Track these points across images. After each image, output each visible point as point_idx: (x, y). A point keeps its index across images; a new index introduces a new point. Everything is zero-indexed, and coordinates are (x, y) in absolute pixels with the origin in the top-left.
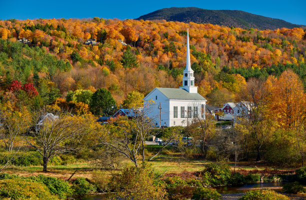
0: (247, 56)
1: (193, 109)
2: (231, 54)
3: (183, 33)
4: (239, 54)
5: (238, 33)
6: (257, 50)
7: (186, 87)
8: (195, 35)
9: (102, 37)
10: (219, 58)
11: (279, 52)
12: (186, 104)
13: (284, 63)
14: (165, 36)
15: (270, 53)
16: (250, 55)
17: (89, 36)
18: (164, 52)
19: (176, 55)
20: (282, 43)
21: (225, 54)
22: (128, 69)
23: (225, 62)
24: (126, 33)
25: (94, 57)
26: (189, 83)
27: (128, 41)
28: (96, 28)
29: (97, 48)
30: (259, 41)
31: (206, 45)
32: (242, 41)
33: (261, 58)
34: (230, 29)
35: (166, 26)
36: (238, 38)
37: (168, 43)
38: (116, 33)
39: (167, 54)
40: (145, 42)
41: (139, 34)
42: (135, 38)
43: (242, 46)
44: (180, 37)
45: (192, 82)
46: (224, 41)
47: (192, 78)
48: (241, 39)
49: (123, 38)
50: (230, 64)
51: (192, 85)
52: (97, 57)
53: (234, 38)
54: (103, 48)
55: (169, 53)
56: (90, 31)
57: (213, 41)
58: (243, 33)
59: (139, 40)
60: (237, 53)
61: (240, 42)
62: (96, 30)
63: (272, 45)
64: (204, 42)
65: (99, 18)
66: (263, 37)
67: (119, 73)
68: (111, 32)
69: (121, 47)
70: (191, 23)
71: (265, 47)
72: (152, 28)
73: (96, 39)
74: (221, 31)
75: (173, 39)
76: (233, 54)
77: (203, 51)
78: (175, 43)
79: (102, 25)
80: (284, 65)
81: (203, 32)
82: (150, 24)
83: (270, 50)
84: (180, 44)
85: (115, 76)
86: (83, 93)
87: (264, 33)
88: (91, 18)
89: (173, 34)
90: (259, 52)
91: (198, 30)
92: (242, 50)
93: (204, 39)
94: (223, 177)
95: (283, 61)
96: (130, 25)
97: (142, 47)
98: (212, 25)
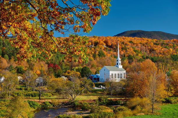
0: (158, 51)
1: (120, 74)
2: (151, 50)
3: (130, 42)
4: (154, 51)
5: (154, 41)
6: (162, 49)
7: (117, 66)
8: (136, 43)
9: (96, 44)
10: (145, 52)
11: (171, 50)
12: (117, 73)
13: (173, 54)
14: (123, 43)
15: (167, 50)
16: (159, 51)
17: (90, 44)
18: (122, 50)
19: (127, 51)
20: (173, 46)
21: (148, 50)
22: (101, 58)
23: (148, 54)
24: (106, 42)
25: (91, 52)
26: (119, 64)
27: (107, 45)
28: (94, 40)
29: (93, 49)
30: (163, 45)
31: (140, 47)
32: (156, 45)
33: (163, 52)
34: (152, 40)
35: (124, 39)
36: (154, 44)
37: (123, 46)
38: (102, 42)
39: (123, 51)
40: (114, 46)
41: (112, 42)
42: (110, 44)
43: (156, 47)
44: (129, 43)
45: (120, 63)
46: (148, 45)
47: (120, 62)
48: (155, 44)
49: (105, 44)
50: (150, 55)
51: (120, 64)
52: (93, 53)
53: (153, 44)
54: (96, 49)
55: (124, 50)
56: (91, 41)
57: (143, 45)
58: (157, 41)
59: (112, 45)
60: (153, 50)
61: (155, 45)
62: (94, 41)
63: (169, 46)
64: (140, 45)
65: (95, 36)
66: (165, 43)
67: (97, 59)
68: (100, 42)
69: (104, 48)
70: (135, 37)
71: (165, 47)
72: (117, 40)
73: (94, 45)
74: (148, 41)
75: (126, 44)
76: (152, 51)
77: (138, 50)
78: (126, 46)
79: (96, 39)
80: (173, 55)
81: (139, 41)
82: (117, 38)
83: (168, 49)
84: (129, 47)
85: (95, 61)
86: (78, 68)
87: (166, 41)
88: (92, 36)
89: (126, 42)
90: (163, 49)
91: (137, 41)
92: (155, 49)
93: (139, 44)
94: (105, 101)
95: (173, 53)
96: (109, 39)
97: (113, 48)
98: (144, 38)
